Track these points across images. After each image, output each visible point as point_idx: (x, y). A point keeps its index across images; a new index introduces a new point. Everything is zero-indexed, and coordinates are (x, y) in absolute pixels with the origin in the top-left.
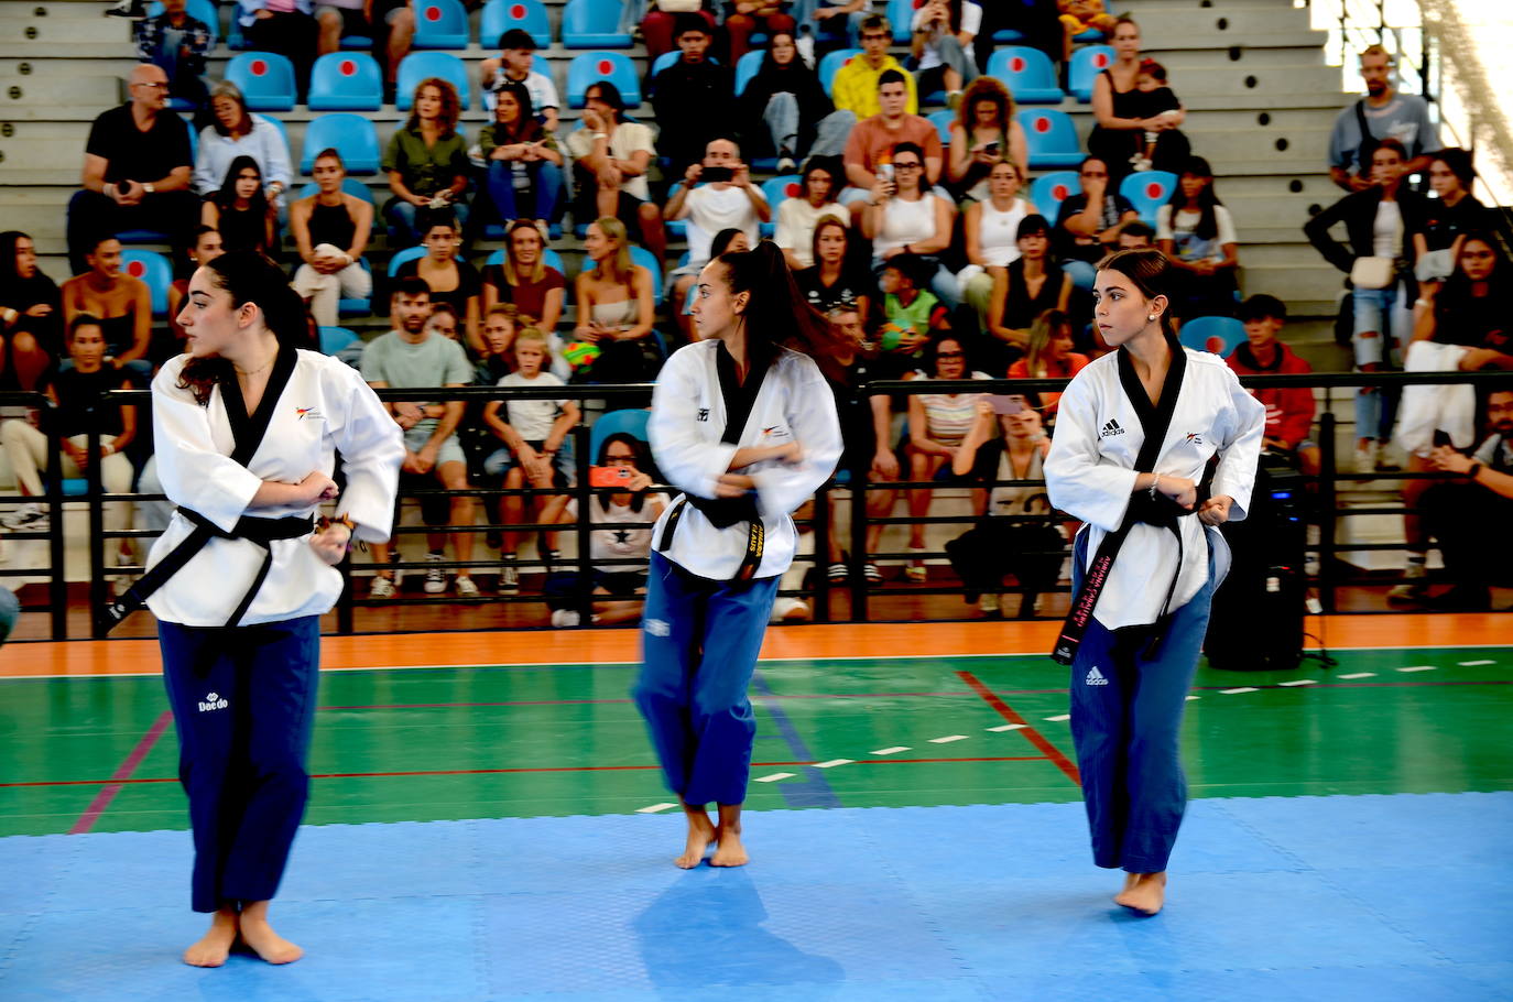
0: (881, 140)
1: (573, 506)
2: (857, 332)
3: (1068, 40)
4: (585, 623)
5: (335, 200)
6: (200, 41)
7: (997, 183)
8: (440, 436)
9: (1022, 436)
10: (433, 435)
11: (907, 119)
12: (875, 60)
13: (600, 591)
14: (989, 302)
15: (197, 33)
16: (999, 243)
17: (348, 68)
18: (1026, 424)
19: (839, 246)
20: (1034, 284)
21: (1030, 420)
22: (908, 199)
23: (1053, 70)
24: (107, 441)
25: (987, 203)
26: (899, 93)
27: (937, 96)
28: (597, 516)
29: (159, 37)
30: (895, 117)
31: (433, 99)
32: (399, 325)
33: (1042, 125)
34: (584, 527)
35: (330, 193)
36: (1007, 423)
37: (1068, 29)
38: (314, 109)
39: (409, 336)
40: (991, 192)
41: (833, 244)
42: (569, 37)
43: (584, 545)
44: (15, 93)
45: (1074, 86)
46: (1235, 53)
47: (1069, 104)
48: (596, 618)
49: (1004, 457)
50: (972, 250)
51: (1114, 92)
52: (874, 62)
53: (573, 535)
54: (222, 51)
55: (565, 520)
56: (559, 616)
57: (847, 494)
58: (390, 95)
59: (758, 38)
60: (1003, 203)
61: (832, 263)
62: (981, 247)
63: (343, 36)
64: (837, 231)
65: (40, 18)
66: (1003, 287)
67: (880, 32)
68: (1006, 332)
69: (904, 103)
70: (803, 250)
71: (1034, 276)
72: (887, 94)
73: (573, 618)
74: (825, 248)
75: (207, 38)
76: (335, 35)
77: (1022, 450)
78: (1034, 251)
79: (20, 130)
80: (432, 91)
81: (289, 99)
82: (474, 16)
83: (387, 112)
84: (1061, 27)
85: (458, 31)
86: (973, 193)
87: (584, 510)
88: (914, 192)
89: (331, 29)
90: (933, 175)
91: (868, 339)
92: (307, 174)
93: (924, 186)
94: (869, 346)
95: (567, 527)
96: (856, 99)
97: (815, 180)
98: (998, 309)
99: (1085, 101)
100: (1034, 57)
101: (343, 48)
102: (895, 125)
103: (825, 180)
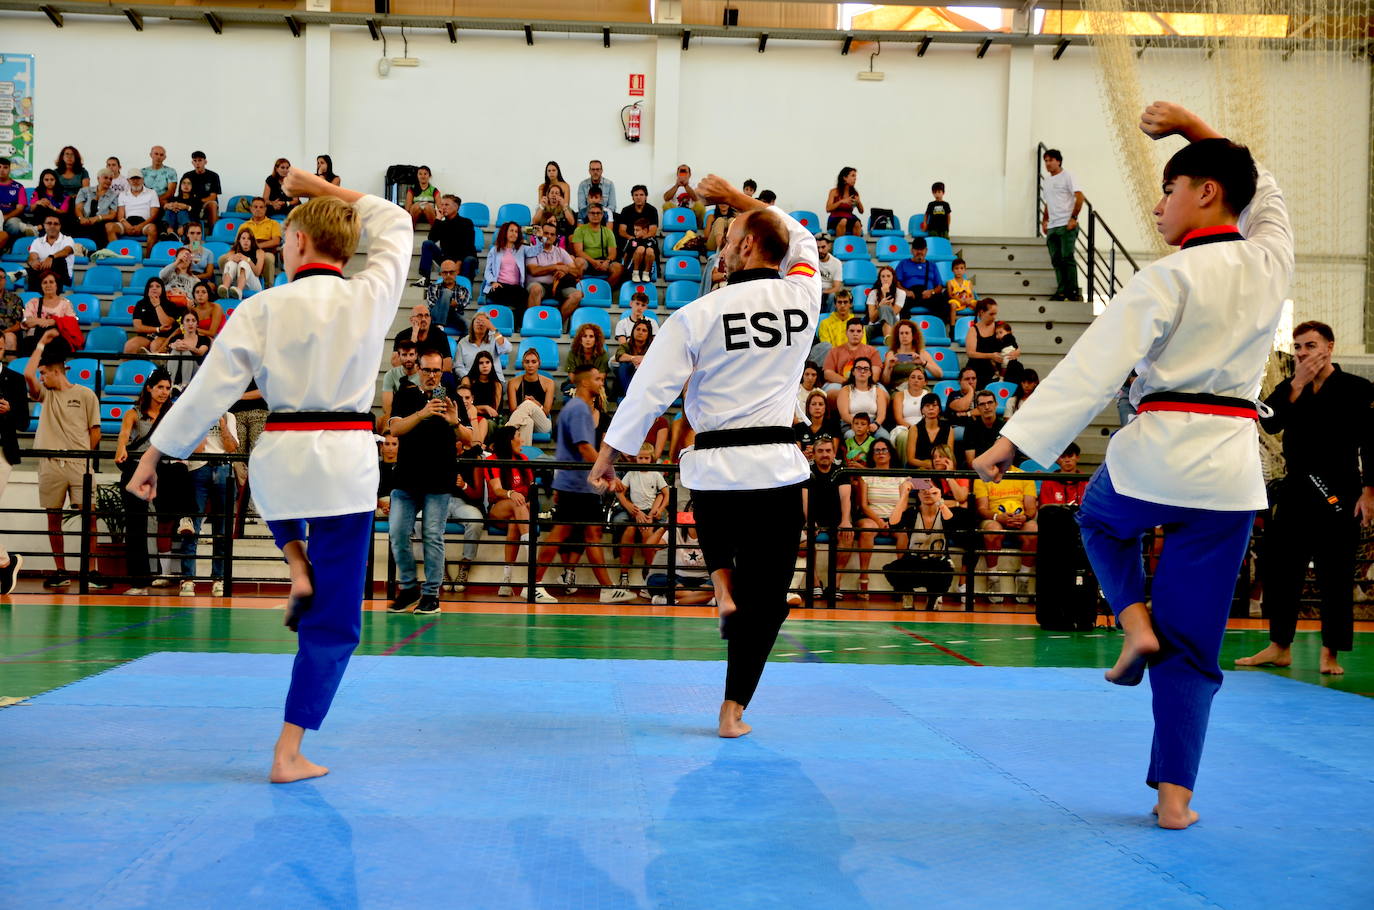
0: (845, 356)
1: (666, 535)
2: (832, 455)
3: (954, 314)
4: (671, 602)
5: (534, 378)
6: (463, 297)
7: (913, 382)
9: (930, 505)
11: (862, 345)
12: (843, 315)
14: (907, 445)
15: (461, 293)
16: (912, 414)
17: (543, 315)
18: (933, 496)
19: (822, 409)
20: (933, 433)
21: (935, 493)
22: (862, 389)
23: (946, 329)
25: (906, 392)
26: (858, 331)
27: (879, 339)
28: (679, 541)
29: (440, 295)
30: (855, 344)
31: (591, 336)
34: (672, 547)
35: (531, 374)
36: (921, 496)
37: (954, 307)
38: (522, 336)
40: (909, 388)
41: (819, 406)
42: (669, 303)
43: (672, 556)
45: (956, 338)
46: (1049, 325)
47: (954, 347)
48: (677, 602)
49: (919, 515)
51: (979, 336)
52: (842, 317)
53: (665, 552)
54: (473, 306)
55: (661, 542)
56: (655, 599)
57: (826, 547)
58: (568, 331)
60: (915, 393)
61: (818, 418)
62: (903, 417)
63: (542, 300)
64: (821, 400)
66: (915, 435)
67: (847, 299)
68: (917, 462)
69: (861, 339)
71: (932, 426)
72: (852, 331)
73: (664, 600)
74: (813, 408)
75: (466, 296)
76: (539, 298)
77: (930, 513)
78: (931, 414)
80: (589, 332)
81: (510, 330)
83: (565, 339)
84: (950, 306)
85: (608, 298)
87: (672, 538)
88: (866, 384)
89: (536, 294)
90: (875, 378)
91: (837, 458)
92: (518, 369)
93: (871, 383)
94: (838, 462)
95: (662, 547)
96: (832, 337)
97: (808, 375)
98: (913, 449)
99: (963, 346)
100: (934, 321)
101: (542, 305)
102: (854, 349)
103: (813, 375)
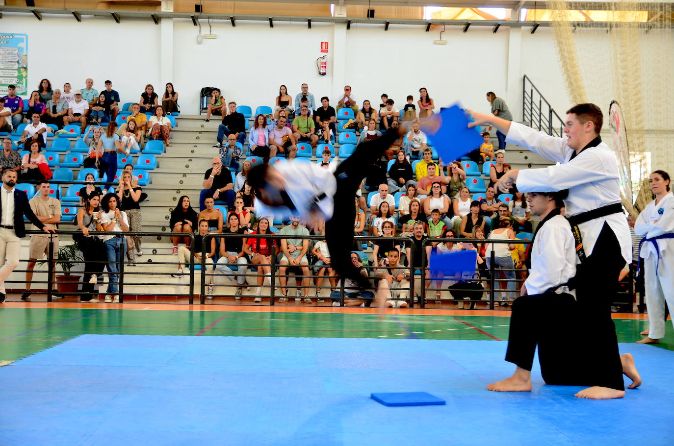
0: (428, 181)
3: (483, 159)
4: (342, 305)
6: (238, 152)
7: (463, 194)
8: (301, 255)
10: (300, 255)
11: (435, 176)
13: (346, 297)
14: (461, 225)
15: (238, 150)
16: (463, 210)
19: (417, 208)
22: (436, 198)
23: (478, 167)
24: (207, 254)
25: (460, 199)
26: (433, 169)
29: (227, 151)
30: (432, 175)
32: (291, 224)
33: (475, 181)
37: (483, 157)
39: (294, 227)
40: (461, 197)
41: (415, 207)
44: (187, 166)
45: (484, 172)
47: (483, 177)
50: (456, 211)
51: (496, 172)
52: (426, 161)
56: (334, 304)
59: (395, 156)
60: (464, 200)
61: (415, 212)
62: (458, 211)
64: (417, 204)
65: (195, 148)
66: (465, 221)
67: (429, 152)
68: (465, 234)
69: (435, 173)
70: (407, 210)
71: (474, 218)
72: (430, 169)
73: (339, 304)
74: (413, 208)
75: (240, 152)
76: (275, 153)
78: (475, 211)
79: (187, 175)
82: (314, 149)
85: (310, 152)
86: (456, 197)
88: (438, 195)
89: (274, 151)
93: (441, 194)
94: (425, 235)
96: (422, 172)
97: (410, 190)
98: (463, 227)
99: (487, 176)
101: (277, 156)
102: (432, 177)
103: (413, 191)
